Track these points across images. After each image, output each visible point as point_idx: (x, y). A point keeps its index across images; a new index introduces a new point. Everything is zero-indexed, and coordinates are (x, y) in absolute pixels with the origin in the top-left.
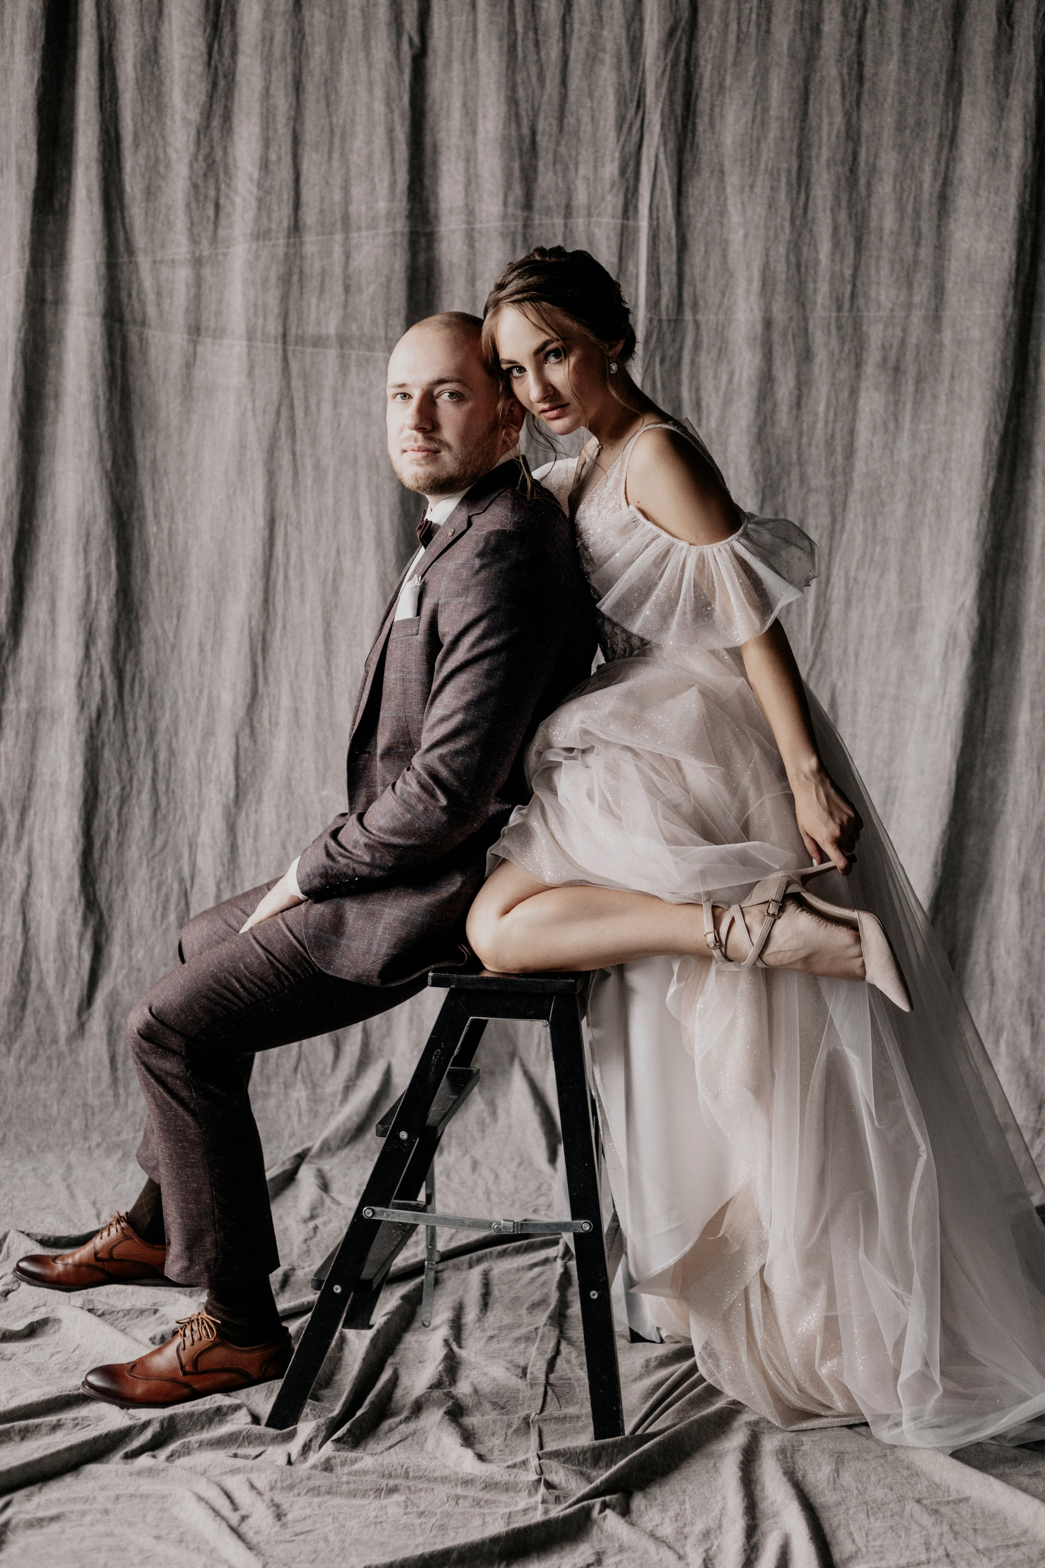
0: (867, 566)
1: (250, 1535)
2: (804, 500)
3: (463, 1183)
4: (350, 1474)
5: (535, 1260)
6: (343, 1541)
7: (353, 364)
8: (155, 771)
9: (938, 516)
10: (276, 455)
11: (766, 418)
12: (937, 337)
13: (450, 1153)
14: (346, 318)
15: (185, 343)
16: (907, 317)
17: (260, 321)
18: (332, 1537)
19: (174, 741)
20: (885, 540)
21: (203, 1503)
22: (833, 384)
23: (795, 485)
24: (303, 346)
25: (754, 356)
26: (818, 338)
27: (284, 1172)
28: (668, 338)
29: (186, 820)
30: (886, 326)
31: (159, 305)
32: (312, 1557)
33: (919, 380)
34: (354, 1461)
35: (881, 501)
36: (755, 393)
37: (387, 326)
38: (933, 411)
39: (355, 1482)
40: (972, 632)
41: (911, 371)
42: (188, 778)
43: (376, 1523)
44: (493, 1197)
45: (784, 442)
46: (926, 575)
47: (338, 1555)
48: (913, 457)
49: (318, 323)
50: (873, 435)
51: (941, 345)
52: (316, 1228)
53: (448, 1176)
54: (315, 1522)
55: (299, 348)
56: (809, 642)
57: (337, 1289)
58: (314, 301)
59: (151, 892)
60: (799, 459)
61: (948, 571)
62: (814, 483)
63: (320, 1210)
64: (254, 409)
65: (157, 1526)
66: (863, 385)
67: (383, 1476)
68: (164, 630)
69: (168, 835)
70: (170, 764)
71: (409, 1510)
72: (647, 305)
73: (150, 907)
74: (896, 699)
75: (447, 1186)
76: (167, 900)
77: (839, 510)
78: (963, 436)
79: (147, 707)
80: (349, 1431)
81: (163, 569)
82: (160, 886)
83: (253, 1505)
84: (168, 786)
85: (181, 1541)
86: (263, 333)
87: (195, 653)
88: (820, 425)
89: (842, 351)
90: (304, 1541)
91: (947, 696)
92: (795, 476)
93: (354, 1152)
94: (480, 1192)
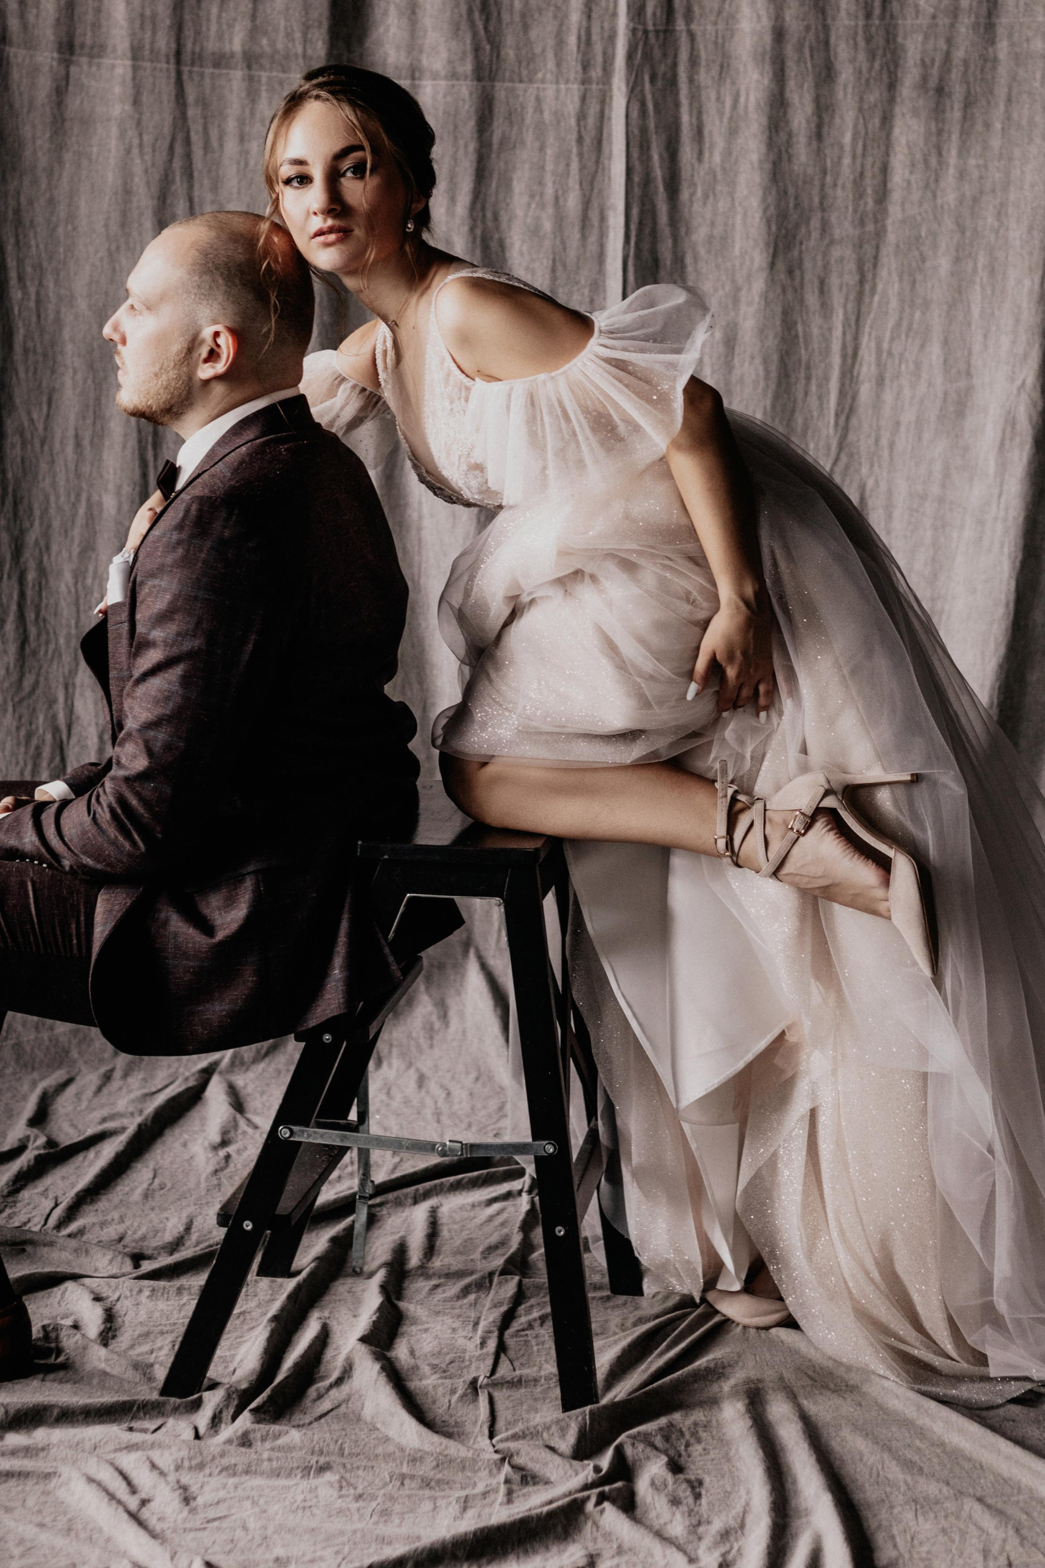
0: (903, 337)
1: (153, 1522)
2: (825, 254)
3: (407, 1102)
4: (272, 1449)
5: (494, 1195)
6: (265, 1528)
7: (264, 88)
8: (22, 595)
9: (992, 272)
10: (169, 201)
11: (780, 151)
12: (990, 50)
13: (390, 1066)
14: (254, 33)
15: (55, 63)
16: (952, 25)
17: (148, 35)
18: (252, 1524)
19: (45, 558)
20: (926, 305)
21: (94, 1485)
22: (860, 109)
23: (815, 235)
24: (202, 66)
25: (762, 75)
26: (842, 51)
27: (188, 1090)
28: (657, 53)
29: (60, 655)
30: (926, 37)
31: (22, 16)
32: (228, 1548)
33: (968, 104)
34: (277, 1437)
35: (921, 254)
36: (764, 120)
37: (305, 40)
38: (984, 141)
39: (278, 1459)
40: (1035, 418)
41: (958, 91)
42: (63, 603)
43: (304, 1508)
44: (444, 1119)
45: (805, 182)
46: (977, 348)
47: (260, 1545)
48: (961, 200)
49: (220, 37)
50: (911, 173)
51: (995, 60)
52: (228, 1157)
53: (388, 1093)
54: (230, 1508)
55: (196, 69)
56: (831, 431)
57: (248, 1226)
58: (215, 10)
59: (18, 744)
60: (821, 203)
61: (1005, 342)
62: (837, 233)
63: (232, 1134)
64: (141, 145)
65: (40, 1511)
66: (898, 110)
67: (313, 1453)
68: (31, 420)
69: (38, 675)
70: (40, 588)
71: (344, 1492)
72: (628, 13)
73: (17, 763)
74: (941, 500)
75: (388, 1105)
76: (38, 755)
77: (868, 266)
78: (1023, 172)
79: (11, 515)
80: (270, 1397)
81: (30, 344)
82: (29, 736)
83: (155, 1487)
84: (38, 615)
85: (69, 1530)
86: (152, 51)
87: (70, 449)
88: (847, 161)
89: (870, 69)
90: (219, 1529)
91: (1004, 497)
92: (815, 223)
93: (273, 1065)
94: (428, 1112)
